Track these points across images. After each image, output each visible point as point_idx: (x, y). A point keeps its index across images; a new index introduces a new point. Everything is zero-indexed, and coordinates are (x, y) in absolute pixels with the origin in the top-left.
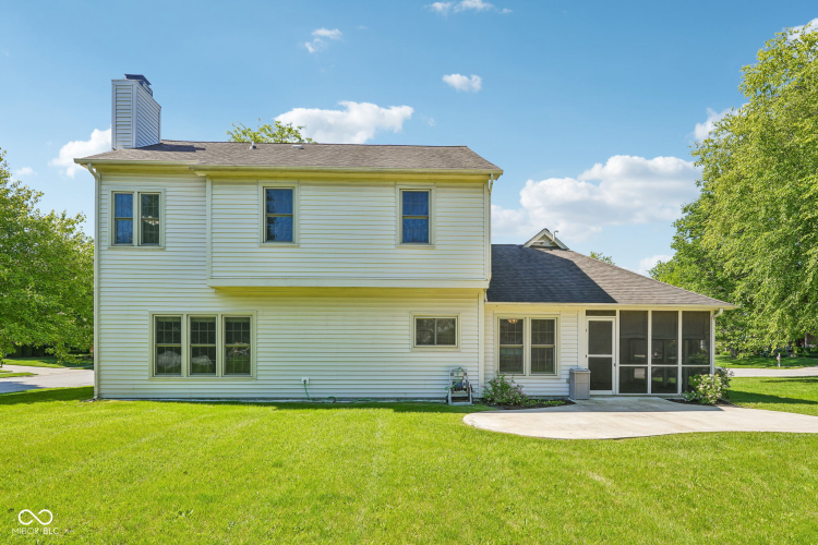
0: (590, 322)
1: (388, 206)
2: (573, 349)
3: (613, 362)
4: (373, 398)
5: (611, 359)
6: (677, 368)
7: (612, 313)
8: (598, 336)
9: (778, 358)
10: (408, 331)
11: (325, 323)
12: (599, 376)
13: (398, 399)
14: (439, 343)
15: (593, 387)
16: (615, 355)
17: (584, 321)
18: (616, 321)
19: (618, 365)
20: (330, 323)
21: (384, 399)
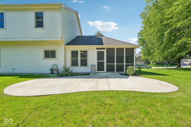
0: (98, 51)
1: (31, 17)
2: (92, 59)
3: (105, 63)
4: (33, 73)
5: (104, 62)
6: (124, 65)
7: (104, 49)
8: (100, 55)
9: (165, 65)
10: (42, 54)
11: (19, 52)
12: (100, 67)
13: (40, 73)
14: (51, 57)
15: (98, 70)
16: (105, 61)
17: (96, 51)
18: (105, 51)
19: (106, 64)
20: (20, 52)
21: (36, 73)
